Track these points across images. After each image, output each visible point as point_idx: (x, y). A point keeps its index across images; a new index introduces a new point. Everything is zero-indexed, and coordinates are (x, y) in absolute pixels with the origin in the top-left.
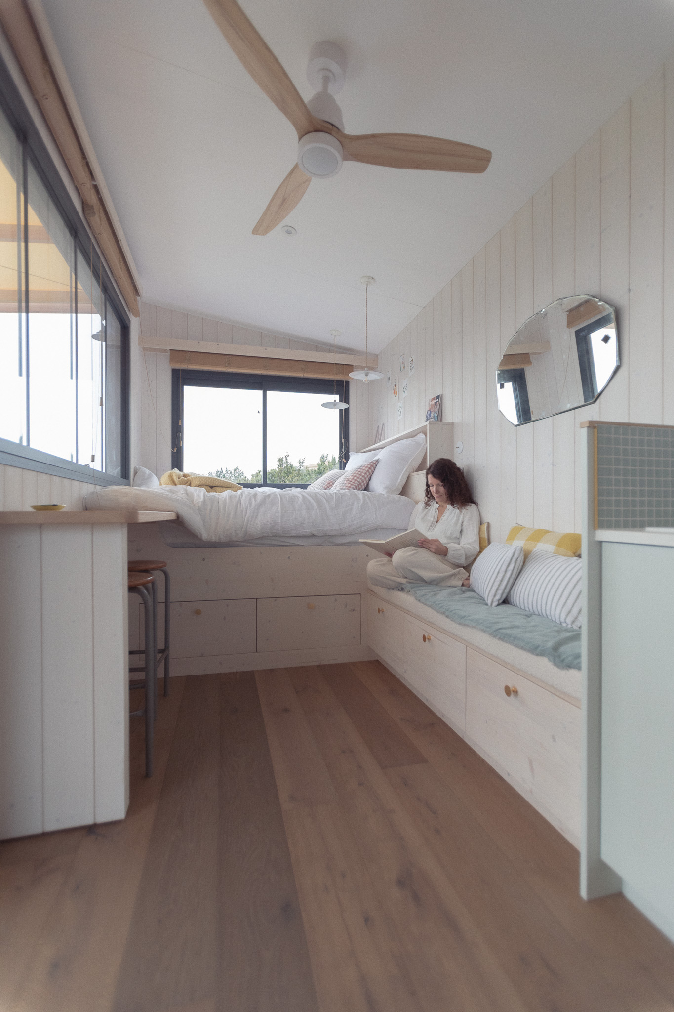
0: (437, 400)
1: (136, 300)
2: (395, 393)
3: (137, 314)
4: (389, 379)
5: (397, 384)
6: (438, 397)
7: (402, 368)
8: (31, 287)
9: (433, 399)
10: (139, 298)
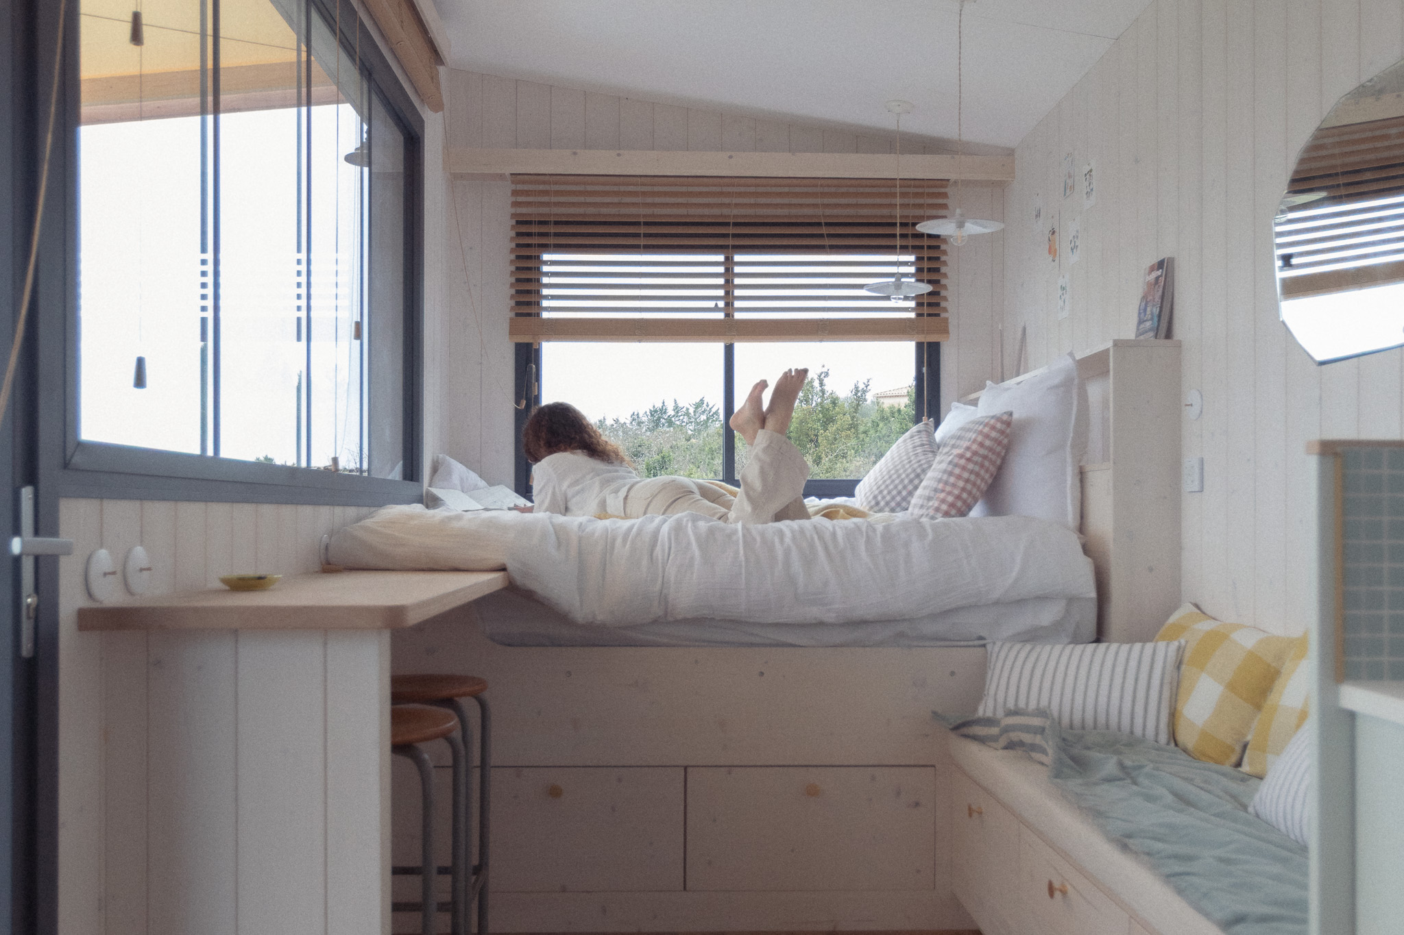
0: (1159, 273)
1: (434, 78)
2: (1052, 251)
3: (437, 107)
4: (1038, 215)
5: (1057, 230)
6: (1160, 265)
7: (1068, 189)
8: (224, 63)
9: (1152, 269)
10: (441, 69)
